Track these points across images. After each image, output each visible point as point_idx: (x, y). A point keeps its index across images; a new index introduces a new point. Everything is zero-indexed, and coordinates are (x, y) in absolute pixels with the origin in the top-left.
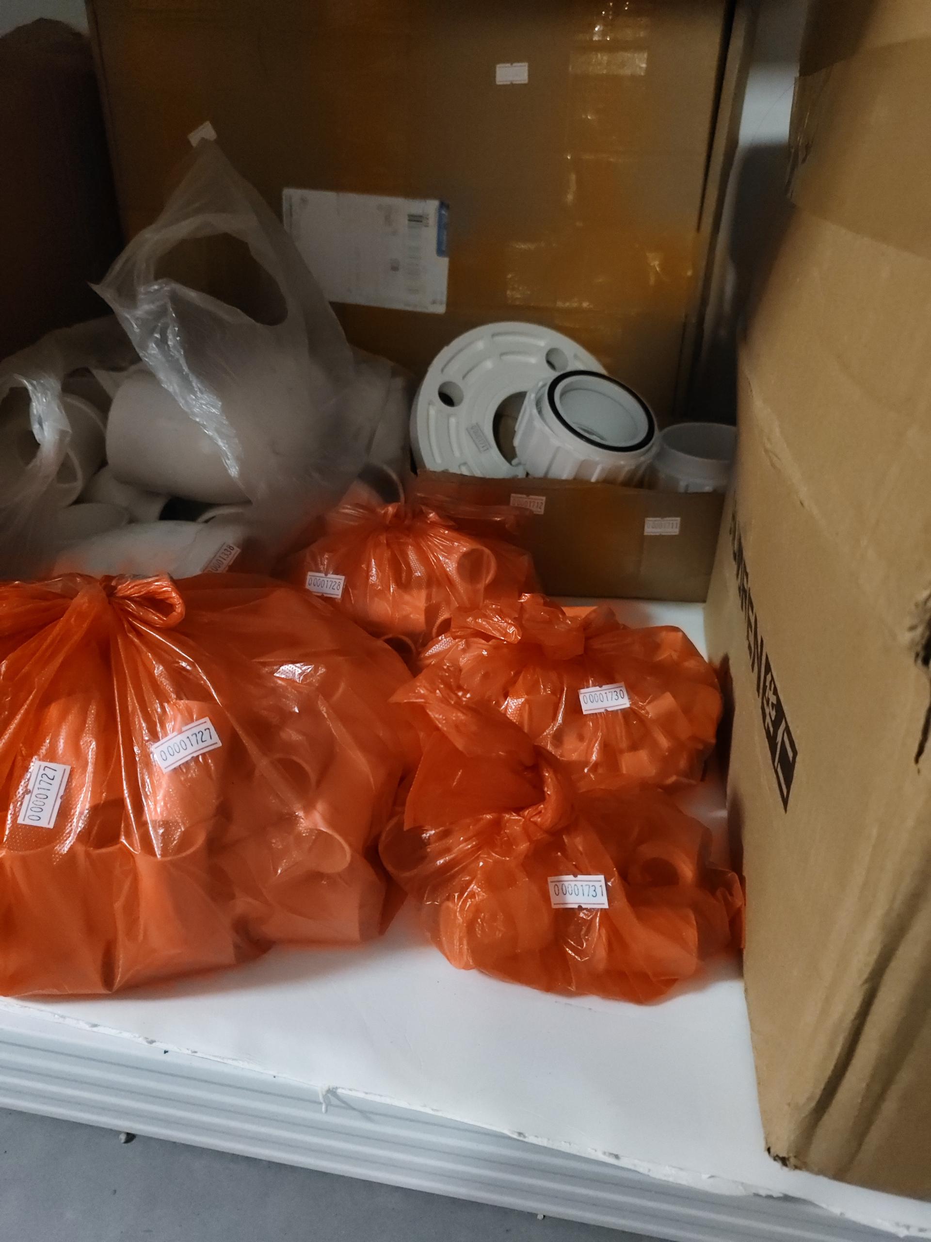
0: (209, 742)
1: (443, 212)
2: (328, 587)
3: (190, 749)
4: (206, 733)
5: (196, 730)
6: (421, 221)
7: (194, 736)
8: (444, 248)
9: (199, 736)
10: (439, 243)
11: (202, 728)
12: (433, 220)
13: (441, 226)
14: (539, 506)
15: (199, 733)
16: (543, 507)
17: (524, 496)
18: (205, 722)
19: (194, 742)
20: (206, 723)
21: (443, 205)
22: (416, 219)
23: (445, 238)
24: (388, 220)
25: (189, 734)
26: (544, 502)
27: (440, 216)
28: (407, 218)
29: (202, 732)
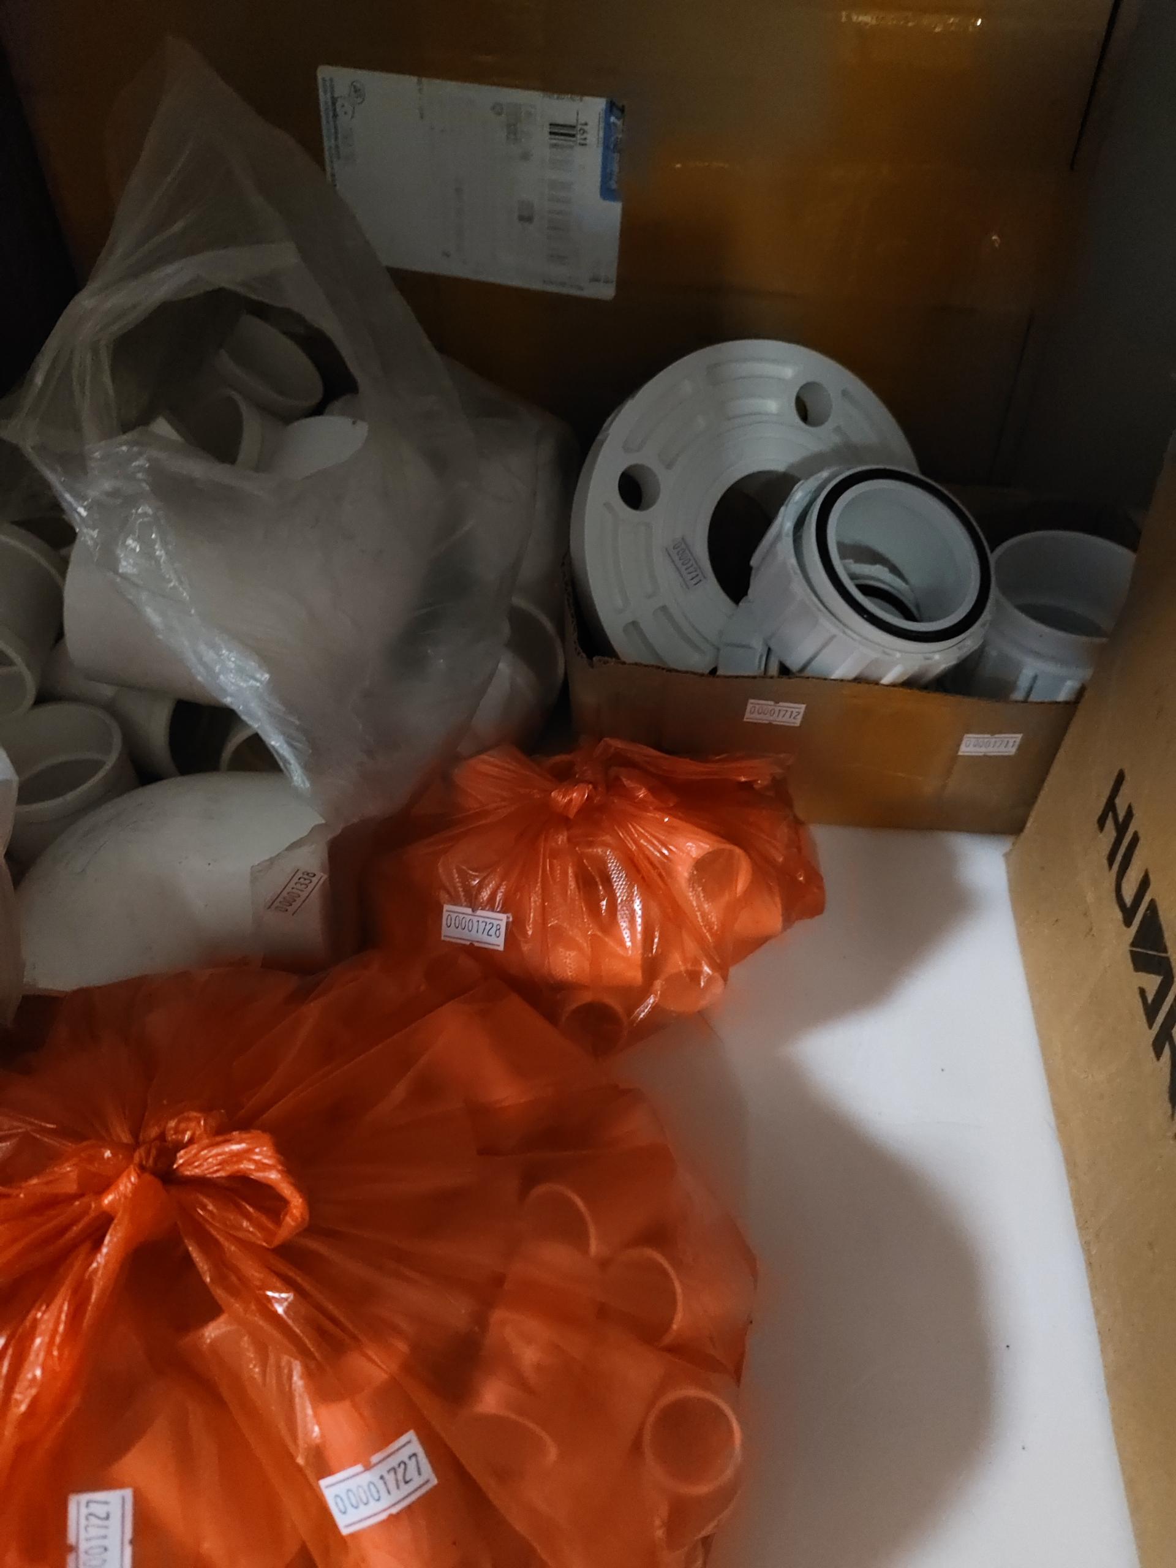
0: (417, 1481)
1: (613, 119)
2: (481, 931)
3: (386, 1501)
4: (412, 1464)
5: (393, 1462)
6: (573, 136)
7: (392, 1473)
8: (614, 186)
9: (401, 1471)
10: (606, 176)
11: (403, 1455)
12: (594, 135)
13: (610, 147)
14: (793, 715)
15: (399, 1465)
16: (800, 718)
17: (772, 703)
18: (409, 1442)
19: (392, 1485)
20: (410, 1444)
21: (612, 107)
22: (563, 132)
23: (616, 168)
24: (513, 130)
25: (382, 1469)
26: (802, 711)
27: (608, 127)
28: (547, 129)
29: (405, 1464)
